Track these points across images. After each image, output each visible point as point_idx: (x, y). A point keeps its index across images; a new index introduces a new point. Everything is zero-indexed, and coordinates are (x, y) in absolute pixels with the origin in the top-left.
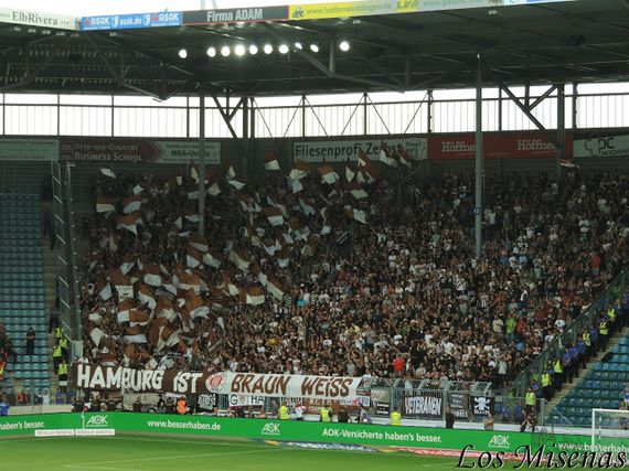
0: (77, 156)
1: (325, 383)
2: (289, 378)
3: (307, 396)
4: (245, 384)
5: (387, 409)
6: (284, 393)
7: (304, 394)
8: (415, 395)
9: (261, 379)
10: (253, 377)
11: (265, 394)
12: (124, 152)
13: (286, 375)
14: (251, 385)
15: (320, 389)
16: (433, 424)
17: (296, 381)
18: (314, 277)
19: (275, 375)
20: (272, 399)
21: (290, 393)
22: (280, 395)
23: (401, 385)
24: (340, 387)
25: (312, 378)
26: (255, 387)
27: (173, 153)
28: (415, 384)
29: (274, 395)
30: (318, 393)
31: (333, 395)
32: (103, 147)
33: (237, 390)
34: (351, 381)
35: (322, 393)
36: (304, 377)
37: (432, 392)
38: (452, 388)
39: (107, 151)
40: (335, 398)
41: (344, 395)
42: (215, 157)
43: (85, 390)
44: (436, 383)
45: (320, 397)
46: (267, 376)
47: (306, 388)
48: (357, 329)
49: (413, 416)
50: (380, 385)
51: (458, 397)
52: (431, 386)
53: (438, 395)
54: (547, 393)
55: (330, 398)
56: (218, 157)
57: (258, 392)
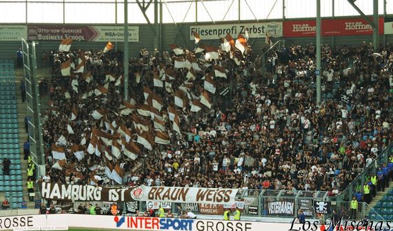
0: (40, 37)
1: (213, 193)
2: (188, 189)
4: (158, 194)
6: (184, 200)
7: (197, 200)
8: (275, 201)
9: (169, 191)
10: (163, 189)
11: (171, 201)
12: (72, 34)
14: (162, 195)
15: (210, 197)
16: (288, 220)
17: (193, 192)
19: (178, 188)
21: (189, 200)
22: (181, 201)
23: (266, 194)
24: (223, 195)
25: (204, 190)
26: (164, 196)
27: (106, 34)
29: (177, 201)
30: (208, 199)
31: (218, 201)
32: (58, 31)
33: (152, 198)
34: (231, 192)
35: (211, 200)
36: (198, 189)
37: (288, 198)
38: (301, 195)
39: (60, 34)
40: (220, 203)
41: (226, 201)
42: (135, 37)
43: (47, 199)
44: (289, 192)
45: (208, 202)
47: (200, 196)
49: (274, 215)
50: (251, 194)
51: (305, 202)
52: (286, 195)
53: (292, 201)
54: (368, 198)
55: (216, 203)
56: (137, 37)
57: (166, 199)
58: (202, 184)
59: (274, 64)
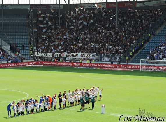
1: (85, 55)
2: (78, 54)
3: (82, 57)
4: (69, 55)
5: (98, 60)
6: (77, 57)
7: (81, 57)
8: (104, 57)
9: (72, 54)
10: (71, 54)
11: (73, 57)
12: (43, 7)
13: (77, 53)
14: (70, 55)
15: (85, 56)
16: (108, 63)
17: (80, 54)
18: (83, 33)
19: (75, 53)
20: (75, 58)
21: (78, 57)
22: (76, 57)
23: (101, 55)
24: (89, 56)
25: (83, 54)
26: (71, 56)
28: (104, 55)
29: (75, 57)
30: (84, 57)
31: (87, 57)
32: (39, 6)
33: (68, 57)
34: (91, 54)
35: (85, 57)
36: (81, 54)
37: (107, 56)
38: (112, 55)
40: (88, 58)
41: (89, 57)
43: (36, 57)
44: (108, 54)
45: (84, 58)
46: (73, 54)
47: (82, 56)
48: (92, 43)
49: (104, 61)
50: (97, 55)
51: (113, 57)
52: (107, 55)
53: (109, 57)
54: (131, 56)
55: (86, 58)
57: (72, 57)
58: (82, 52)
59: (104, 16)
